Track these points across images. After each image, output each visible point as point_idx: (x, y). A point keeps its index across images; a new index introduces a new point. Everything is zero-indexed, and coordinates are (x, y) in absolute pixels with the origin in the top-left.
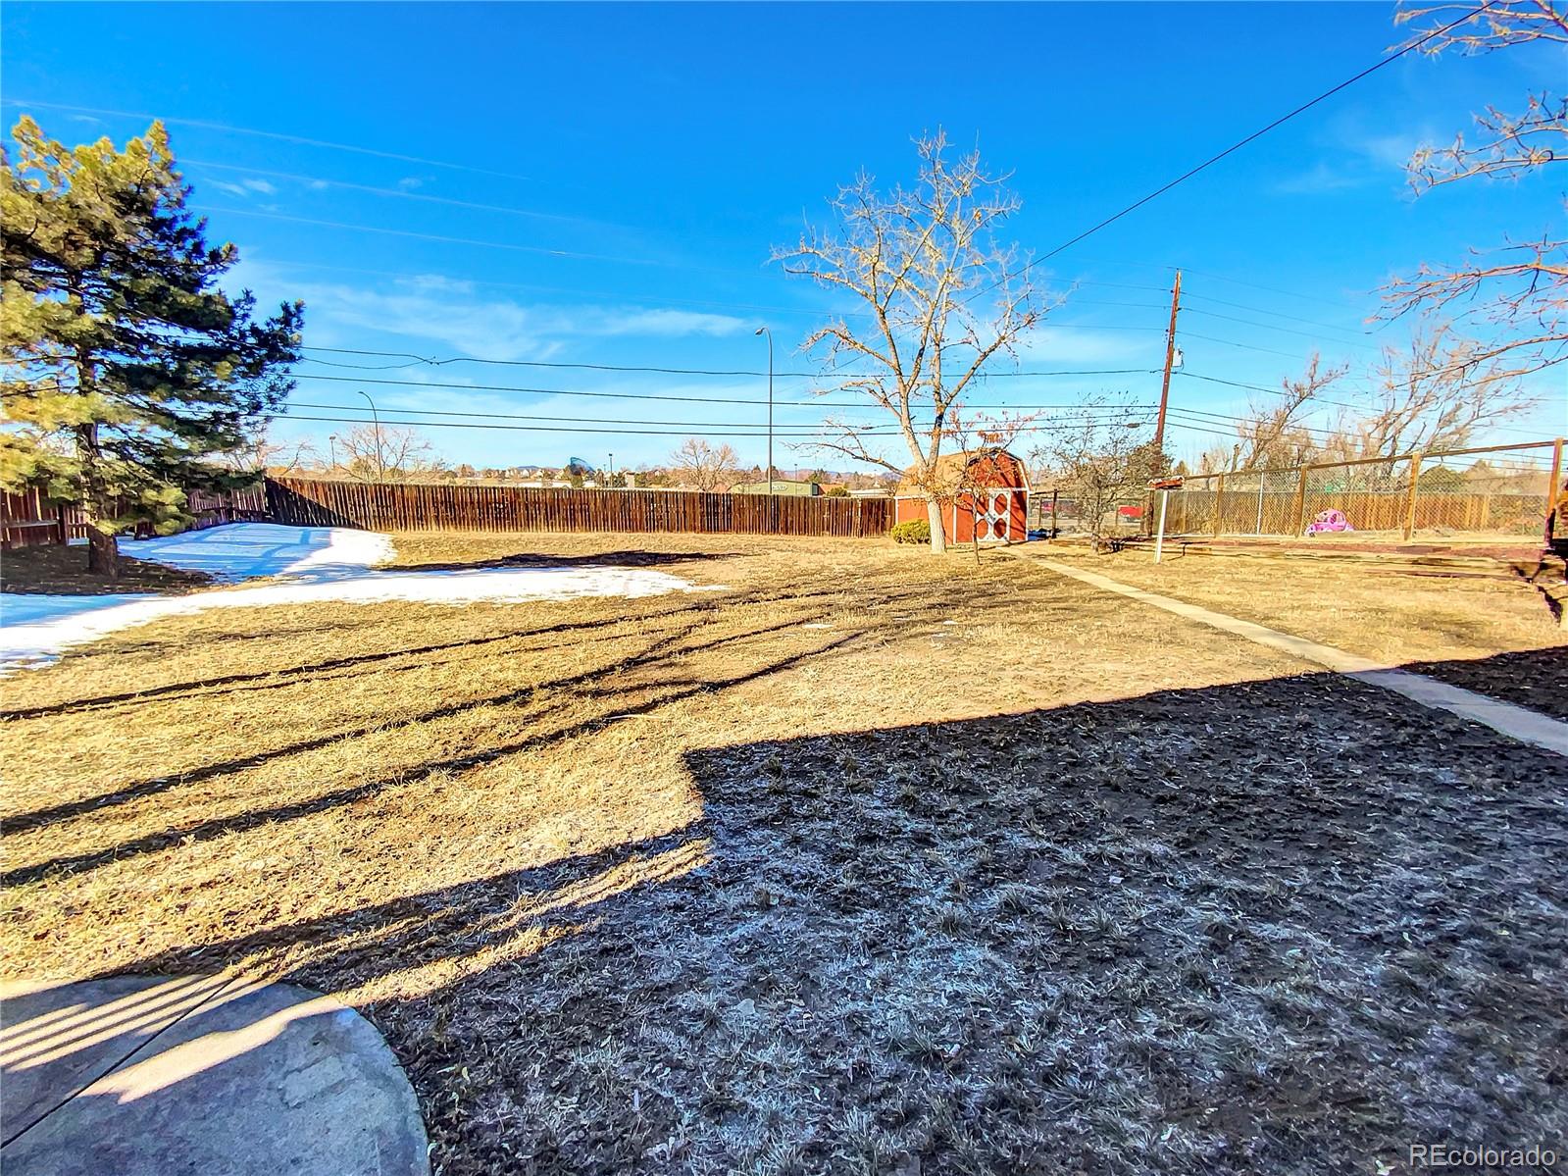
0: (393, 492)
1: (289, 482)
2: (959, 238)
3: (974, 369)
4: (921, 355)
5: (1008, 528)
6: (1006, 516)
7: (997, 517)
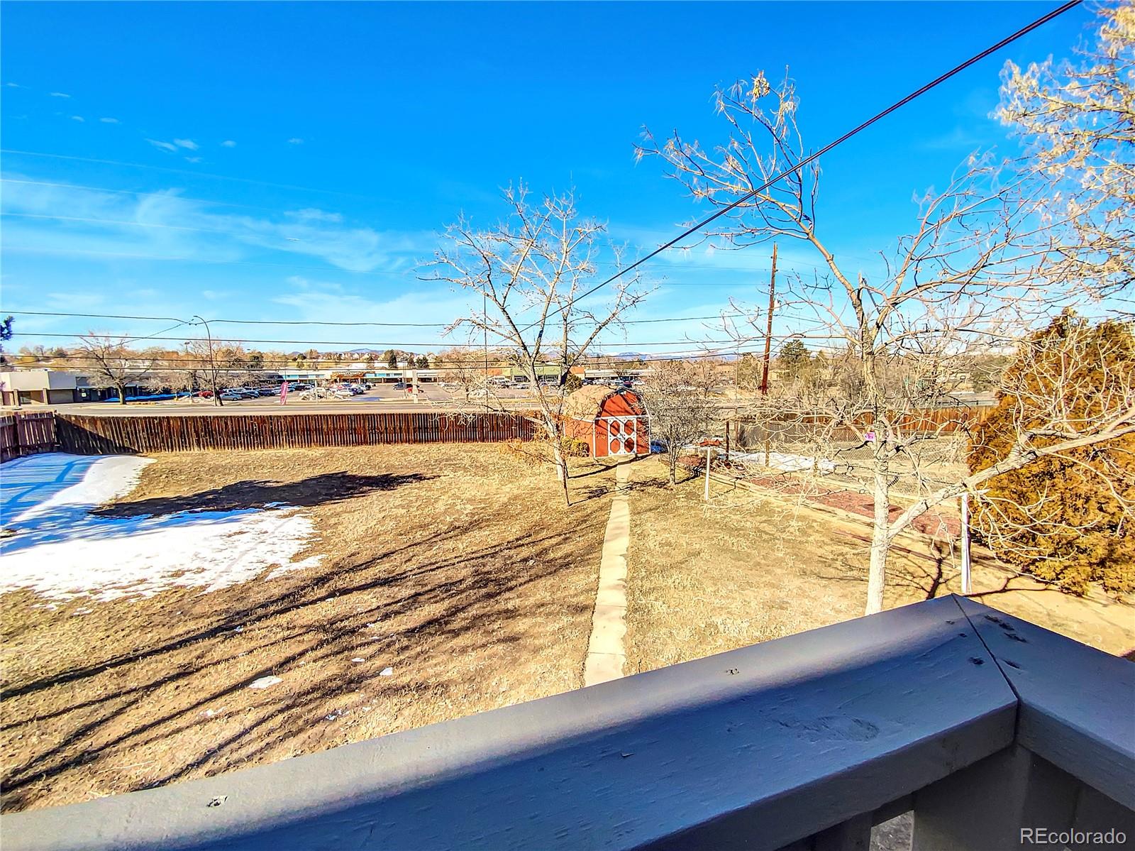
0: (160, 423)
1: (73, 418)
2: (565, 247)
3: (591, 339)
4: (540, 336)
5: (635, 446)
6: (634, 436)
7: (627, 437)
